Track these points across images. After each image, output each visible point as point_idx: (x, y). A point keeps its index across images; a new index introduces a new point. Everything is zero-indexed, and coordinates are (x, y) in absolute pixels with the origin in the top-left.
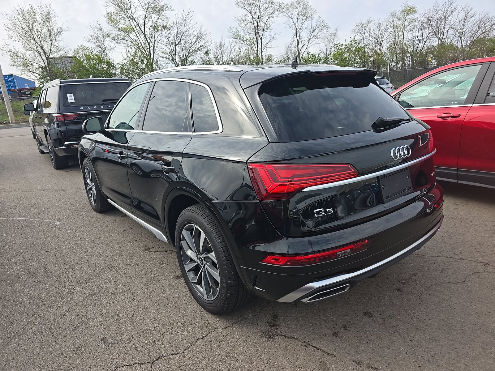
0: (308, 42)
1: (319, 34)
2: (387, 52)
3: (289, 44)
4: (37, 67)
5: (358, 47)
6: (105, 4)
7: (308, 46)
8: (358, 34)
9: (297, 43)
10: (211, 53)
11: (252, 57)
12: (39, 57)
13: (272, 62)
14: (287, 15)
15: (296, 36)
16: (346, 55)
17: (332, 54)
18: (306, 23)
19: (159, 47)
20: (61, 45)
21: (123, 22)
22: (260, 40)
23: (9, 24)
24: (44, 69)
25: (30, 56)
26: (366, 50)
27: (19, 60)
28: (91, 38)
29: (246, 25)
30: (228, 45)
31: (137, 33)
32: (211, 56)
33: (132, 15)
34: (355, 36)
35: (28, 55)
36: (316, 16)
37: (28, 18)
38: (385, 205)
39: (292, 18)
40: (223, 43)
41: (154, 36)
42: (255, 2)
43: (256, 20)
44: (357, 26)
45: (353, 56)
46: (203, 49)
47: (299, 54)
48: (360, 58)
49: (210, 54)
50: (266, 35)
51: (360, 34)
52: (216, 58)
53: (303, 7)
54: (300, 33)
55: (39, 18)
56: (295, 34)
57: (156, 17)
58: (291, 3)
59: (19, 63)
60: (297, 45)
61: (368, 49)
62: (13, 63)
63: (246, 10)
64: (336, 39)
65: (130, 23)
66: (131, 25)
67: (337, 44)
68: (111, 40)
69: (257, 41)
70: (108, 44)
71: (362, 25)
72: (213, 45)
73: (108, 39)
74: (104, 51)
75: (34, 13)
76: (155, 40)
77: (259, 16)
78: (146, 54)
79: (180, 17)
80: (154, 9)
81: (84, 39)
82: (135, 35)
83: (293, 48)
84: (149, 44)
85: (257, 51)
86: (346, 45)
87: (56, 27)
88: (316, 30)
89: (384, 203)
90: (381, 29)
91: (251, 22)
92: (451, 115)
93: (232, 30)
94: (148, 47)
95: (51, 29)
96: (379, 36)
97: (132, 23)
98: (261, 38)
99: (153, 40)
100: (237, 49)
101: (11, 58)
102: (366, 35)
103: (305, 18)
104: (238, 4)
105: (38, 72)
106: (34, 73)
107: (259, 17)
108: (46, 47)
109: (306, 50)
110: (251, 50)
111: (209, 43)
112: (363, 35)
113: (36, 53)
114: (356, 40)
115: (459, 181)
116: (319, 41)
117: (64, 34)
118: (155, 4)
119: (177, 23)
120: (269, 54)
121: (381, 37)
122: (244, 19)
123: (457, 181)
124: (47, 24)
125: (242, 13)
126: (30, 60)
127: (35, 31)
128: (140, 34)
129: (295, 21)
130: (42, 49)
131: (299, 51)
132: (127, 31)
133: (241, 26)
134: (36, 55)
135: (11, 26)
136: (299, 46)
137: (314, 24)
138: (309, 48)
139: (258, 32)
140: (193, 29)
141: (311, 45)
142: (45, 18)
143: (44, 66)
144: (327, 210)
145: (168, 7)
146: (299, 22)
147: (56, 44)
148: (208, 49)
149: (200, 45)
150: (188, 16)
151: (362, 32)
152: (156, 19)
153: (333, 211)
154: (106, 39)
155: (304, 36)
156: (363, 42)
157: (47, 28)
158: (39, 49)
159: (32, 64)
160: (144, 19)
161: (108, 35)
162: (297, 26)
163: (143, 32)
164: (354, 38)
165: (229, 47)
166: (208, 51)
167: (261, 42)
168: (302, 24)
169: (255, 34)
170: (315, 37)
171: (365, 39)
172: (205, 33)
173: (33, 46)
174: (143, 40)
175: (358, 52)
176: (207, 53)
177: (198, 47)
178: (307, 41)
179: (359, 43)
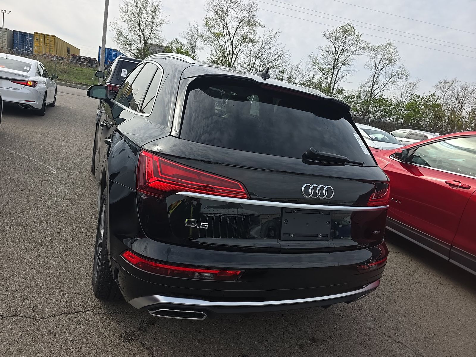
0: (383, 86)
1: (397, 80)
2: (466, 115)
3: (364, 83)
4: (135, 48)
5: (435, 103)
6: (206, 9)
7: (383, 90)
8: (439, 90)
9: (372, 83)
10: (286, 73)
11: (323, 86)
12: (138, 40)
13: (342, 95)
14: (371, 56)
15: (374, 77)
16: (421, 107)
17: (406, 103)
18: (387, 68)
19: (241, 57)
20: (159, 35)
21: (217, 27)
22: (337, 72)
23: (123, 7)
24: (139, 51)
25: (132, 37)
26: (444, 108)
27: (122, 39)
28: (186, 35)
29: (328, 56)
30: (303, 69)
31: (226, 40)
32: (285, 75)
33: (226, 24)
34: (436, 92)
35: (130, 36)
36: (399, 63)
37: (140, 5)
38: (281, 242)
39: (375, 59)
40: (300, 67)
41: (240, 46)
42: (342, 37)
43: (338, 53)
44: (440, 83)
45: (428, 110)
46: (280, 68)
47: (371, 94)
48: (435, 115)
49: (284, 74)
50: (344, 69)
51: (441, 92)
52: (289, 79)
53: (389, 52)
54: (378, 75)
55: (149, 8)
56: (373, 75)
57: (248, 30)
58: (378, 45)
59: (121, 41)
60: (372, 85)
61: (446, 108)
62: (116, 40)
63: (331, 42)
64: (415, 90)
65: (223, 30)
66: (223, 32)
67: (414, 94)
68: (202, 40)
69: (333, 72)
70: (199, 43)
71: (446, 83)
72: (289, 66)
73: (200, 39)
74: (194, 48)
75: (146, 3)
76: (240, 50)
77: (343, 50)
78: (228, 59)
79: (268, 35)
80: (247, 23)
81: (180, 34)
82: (224, 41)
83: (367, 88)
84: (233, 52)
85: (331, 81)
86: (423, 98)
87: (159, 19)
88: (396, 76)
89: (280, 240)
90: (467, 92)
91: (332, 54)
92: (460, 184)
93: (312, 57)
94: (232, 54)
95: (155, 19)
96: (462, 98)
97: (225, 30)
98: (338, 71)
99: (238, 49)
100: (311, 75)
101: (116, 35)
102: (448, 93)
103: (387, 62)
104: (325, 35)
105: (134, 52)
106: (131, 52)
107: (343, 52)
108: (147, 33)
109: (380, 93)
110: (325, 80)
111: (287, 64)
112: (445, 93)
113: (137, 36)
114: (435, 96)
115: (450, 259)
116: (395, 87)
117: (163, 26)
118: (249, 19)
119: (264, 39)
120: (341, 87)
121: (463, 100)
122: (327, 49)
123: (448, 258)
124: (154, 14)
125: (326, 43)
126: (130, 41)
127: (143, 18)
128: (229, 41)
129: (377, 63)
130: (143, 34)
131: (373, 92)
132: (217, 36)
133: (323, 55)
134: (137, 38)
135: (124, 9)
136: (374, 87)
137: (395, 71)
138: (383, 91)
139: (337, 65)
140: (276, 48)
141: (386, 89)
142: (153, 9)
143: (140, 48)
144: (202, 223)
145: (261, 24)
146: (381, 65)
147: (155, 32)
148: (284, 69)
149: (277, 63)
150: (275, 35)
151: (444, 90)
152: (247, 31)
153: (208, 227)
154: (199, 39)
155: (382, 79)
156: (443, 99)
157: (152, 18)
158: (141, 33)
159: (131, 45)
160: (236, 29)
161: (202, 36)
162: (377, 68)
163: (231, 41)
164: (434, 94)
165: (304, 72)
166: (284, 70)
167: (337, 74)
168: (383, 67)
169: (333, 65)
170: (393, 83)
171: (446, 98)
172: (286, 54)
173: (136, 30)
174: (229, 47)
175: (435, 108)
176: (282, 72)
177: (276, 64)
178: (383, 84)
179: (437, 99)
